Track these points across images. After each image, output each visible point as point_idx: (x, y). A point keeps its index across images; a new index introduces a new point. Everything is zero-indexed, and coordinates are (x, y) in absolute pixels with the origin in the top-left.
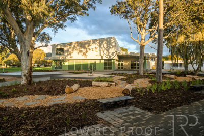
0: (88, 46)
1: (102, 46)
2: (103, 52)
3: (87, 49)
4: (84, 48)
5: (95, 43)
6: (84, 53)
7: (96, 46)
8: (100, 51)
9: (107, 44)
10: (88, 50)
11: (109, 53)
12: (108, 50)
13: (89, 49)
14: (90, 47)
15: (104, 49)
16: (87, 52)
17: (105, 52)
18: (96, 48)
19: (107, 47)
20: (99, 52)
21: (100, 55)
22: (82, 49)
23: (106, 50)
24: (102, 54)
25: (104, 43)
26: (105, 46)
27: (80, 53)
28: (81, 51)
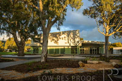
0: (59, 36)
1: (70, 36)
2: (70, 40)
3: (58, 38)
4: (56, 37)
5: (64, 34)
6: (55, 41)
7: (65, 36)
8: (68, 39)
10: (59, 38)
11: (75, 41)
13: (60, 38)
15: (71, 38)
16: (58, 40)
17: (72, 40)
18: (65, 37)
19: (74, 37)
21: (68, 43)
22: (54, 38)
23: (73, 39)
24: (70, 42)
25: (71, 34)
26: (72, 36)
27: (52, 41)
28: (53, 40)
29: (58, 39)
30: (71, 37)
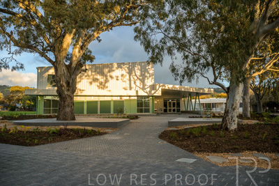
0: (109, 72)
1: (134, 74)
2: (135, 83)
3: (106, 76)
4: (102, 74)
5: (121, 68)
6: (101, 83)
7: (124, 72)
8: (130, 80)
9: (141, 70)
10: (109, 77)
11: (144, 85)
12: (143, 81)
13: (111, 77)
14: (113, 74)
15: (136, 78)
16: (107, 81)
17: (138, 82)
18: (122, 75)
19: (141, 75)
20: (128, 82)
21: (131, 88)
22: (99, 77)
23: (140, 79)
24: (133, 85)
25: (136, 68)
26: (138, 73)
27: (94, 84)
28: (95, 80)
29: (106, 79)
30: (136, 75)
